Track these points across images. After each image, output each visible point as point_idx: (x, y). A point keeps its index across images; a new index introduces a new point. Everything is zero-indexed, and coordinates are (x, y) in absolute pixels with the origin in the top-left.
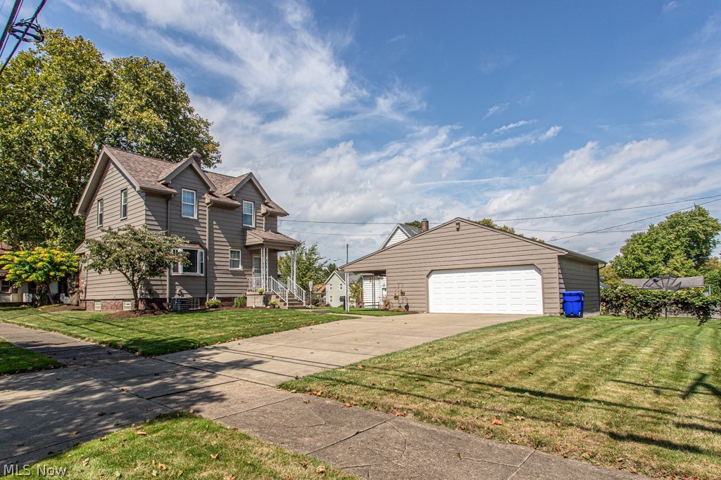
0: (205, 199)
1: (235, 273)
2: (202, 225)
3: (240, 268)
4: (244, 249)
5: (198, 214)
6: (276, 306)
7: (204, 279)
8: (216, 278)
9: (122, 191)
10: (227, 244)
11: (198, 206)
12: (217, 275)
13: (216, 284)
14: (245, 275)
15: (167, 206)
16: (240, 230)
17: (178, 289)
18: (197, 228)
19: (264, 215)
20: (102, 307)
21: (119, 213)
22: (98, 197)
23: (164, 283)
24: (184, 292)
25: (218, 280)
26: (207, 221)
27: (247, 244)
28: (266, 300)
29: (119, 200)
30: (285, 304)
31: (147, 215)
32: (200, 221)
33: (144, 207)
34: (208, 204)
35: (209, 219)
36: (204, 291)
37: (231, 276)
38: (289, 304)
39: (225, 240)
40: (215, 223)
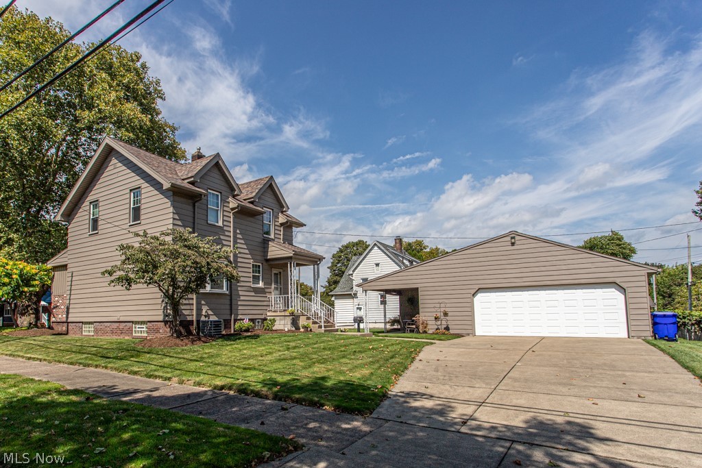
0: (229, 203)
1: (257, 291)
2: (227, 233)
3: (261, 285)
4: (264, 263)
5: (223, 221)
6: (309, 329)
7: (229, 298)
8: (239, 296)
9: (131, 190)
10: (249, 256)
11: (224, 211)
12: (241, 293)
13: (239, 303)
14: (265, 293)
15: (194, 209)
16: (260, 240)
17: (205, 309)
18: (222, 237)
19: (282, 224)
20: (96, 331)
21: (127, 216)
22: (91, 198)
23: (191, 302)
24: (210, 312)
25: (242, 298)
26: (232, 230)
27: (268, 257)
28: (295, 322)
29: (128, 201)
30: (320, 327)
31: (174, 219)
32: (225, 228)
33: (171, 209)
34: (232, 209)
35: (234, 227)
36: (228, 312)
37: (253, 294)
38: (325, 326)
39: (247, 251)
40: (238, 231)
